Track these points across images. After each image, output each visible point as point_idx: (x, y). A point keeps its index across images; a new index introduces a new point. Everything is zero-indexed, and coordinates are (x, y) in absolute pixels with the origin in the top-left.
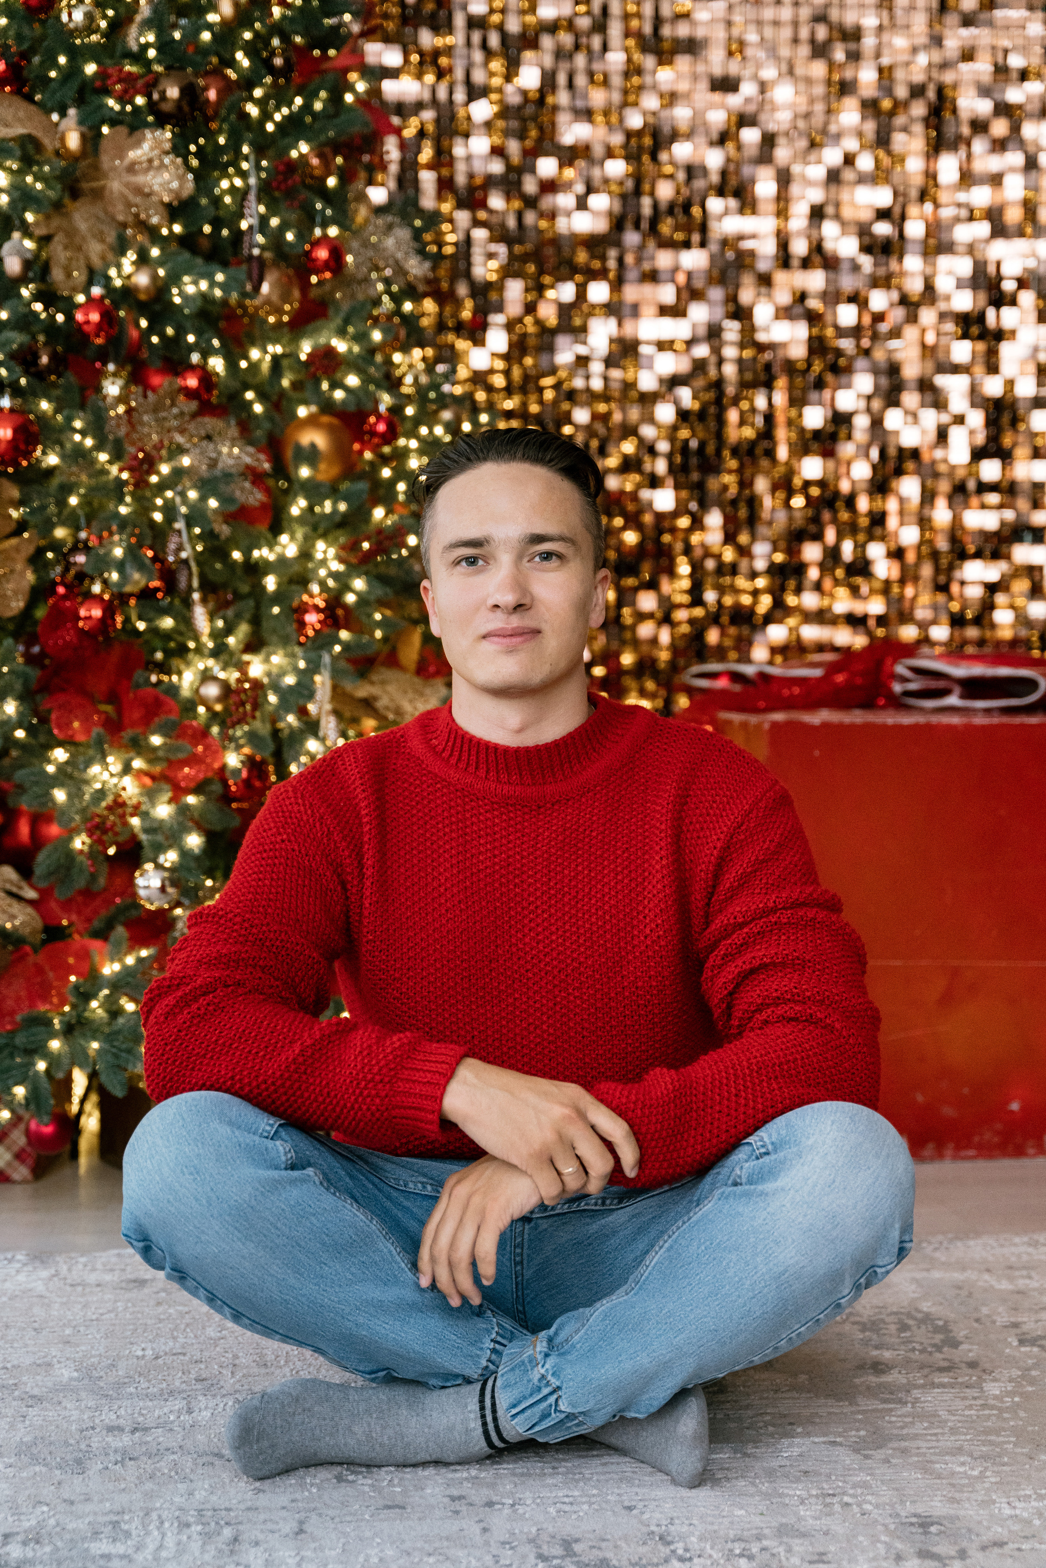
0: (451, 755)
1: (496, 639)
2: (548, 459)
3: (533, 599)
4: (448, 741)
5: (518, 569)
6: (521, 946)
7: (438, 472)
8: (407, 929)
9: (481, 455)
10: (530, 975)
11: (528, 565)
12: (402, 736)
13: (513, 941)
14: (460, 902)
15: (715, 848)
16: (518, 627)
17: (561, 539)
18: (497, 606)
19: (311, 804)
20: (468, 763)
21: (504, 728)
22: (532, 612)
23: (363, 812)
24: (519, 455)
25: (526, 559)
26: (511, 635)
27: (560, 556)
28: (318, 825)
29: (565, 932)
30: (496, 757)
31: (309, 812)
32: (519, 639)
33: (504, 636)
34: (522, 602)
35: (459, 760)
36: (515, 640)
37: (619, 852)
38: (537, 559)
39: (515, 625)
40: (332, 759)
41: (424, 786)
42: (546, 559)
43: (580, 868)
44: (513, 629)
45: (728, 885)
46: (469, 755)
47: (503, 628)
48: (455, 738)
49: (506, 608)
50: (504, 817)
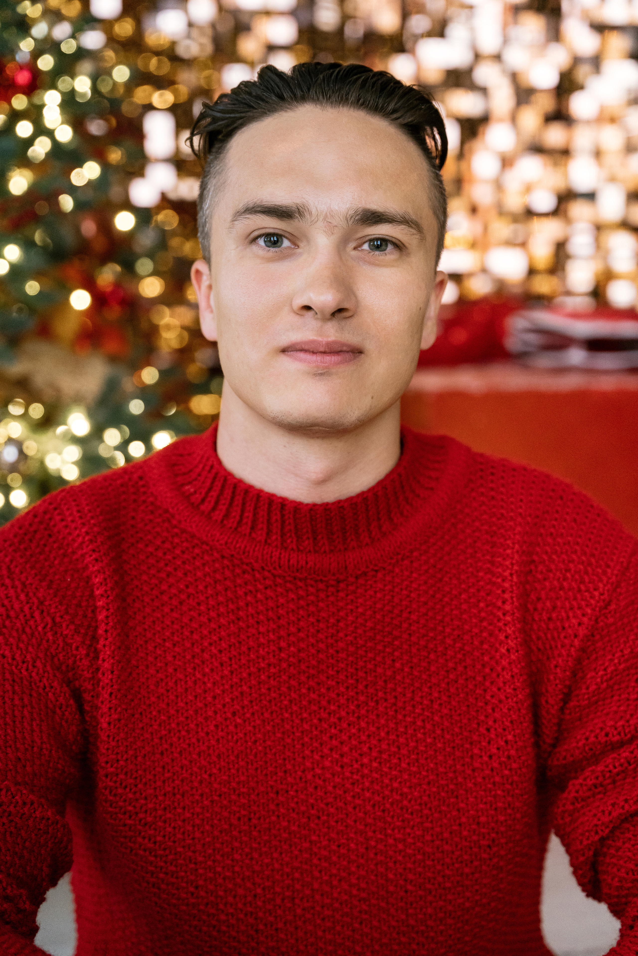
0: (214, 509)
1: (302, 355)
2: (391, 107)
3: (357, 302)
4: (210, 489)
5: (341, 259)
6: (318, 771)
7: (232, 111)
8: (162, 753)
9: (299, 93)
10: (332, 810)
11: (354, 253)
12: (141, 478)
13: (308, 764)
14: (234, 714)
15: (576, 636)
16: (334, 342)
17: (405, 221)
18: (308, 308)
19: (24, 585)
20: (240, 522)
21: (296, 475)
22: (354, 321)
23: (98, 592)
24: (352, 98)
25: (352, 245)
26: (324, 353)
27: (399, 246)
28: (37, 614)
29: (380, 752)
30: (283, 516)
31: (22, 597)
32: (334, 358)
33: (314, 353)
34: (345, 305)
35: (227, 516)
36: (328, 358)
37: (449, 641)
38: (366, 247)
39: (332, 338)
40: (45, 513)
41: (178, 552)
42: (378, 248)
43: (398, 665)
44: (328, 344)
45: (593, 687)
46: (243, 511)
47: (313, 342)
48: (223, 486)
49: (322, 312)
50: (292, 596)
